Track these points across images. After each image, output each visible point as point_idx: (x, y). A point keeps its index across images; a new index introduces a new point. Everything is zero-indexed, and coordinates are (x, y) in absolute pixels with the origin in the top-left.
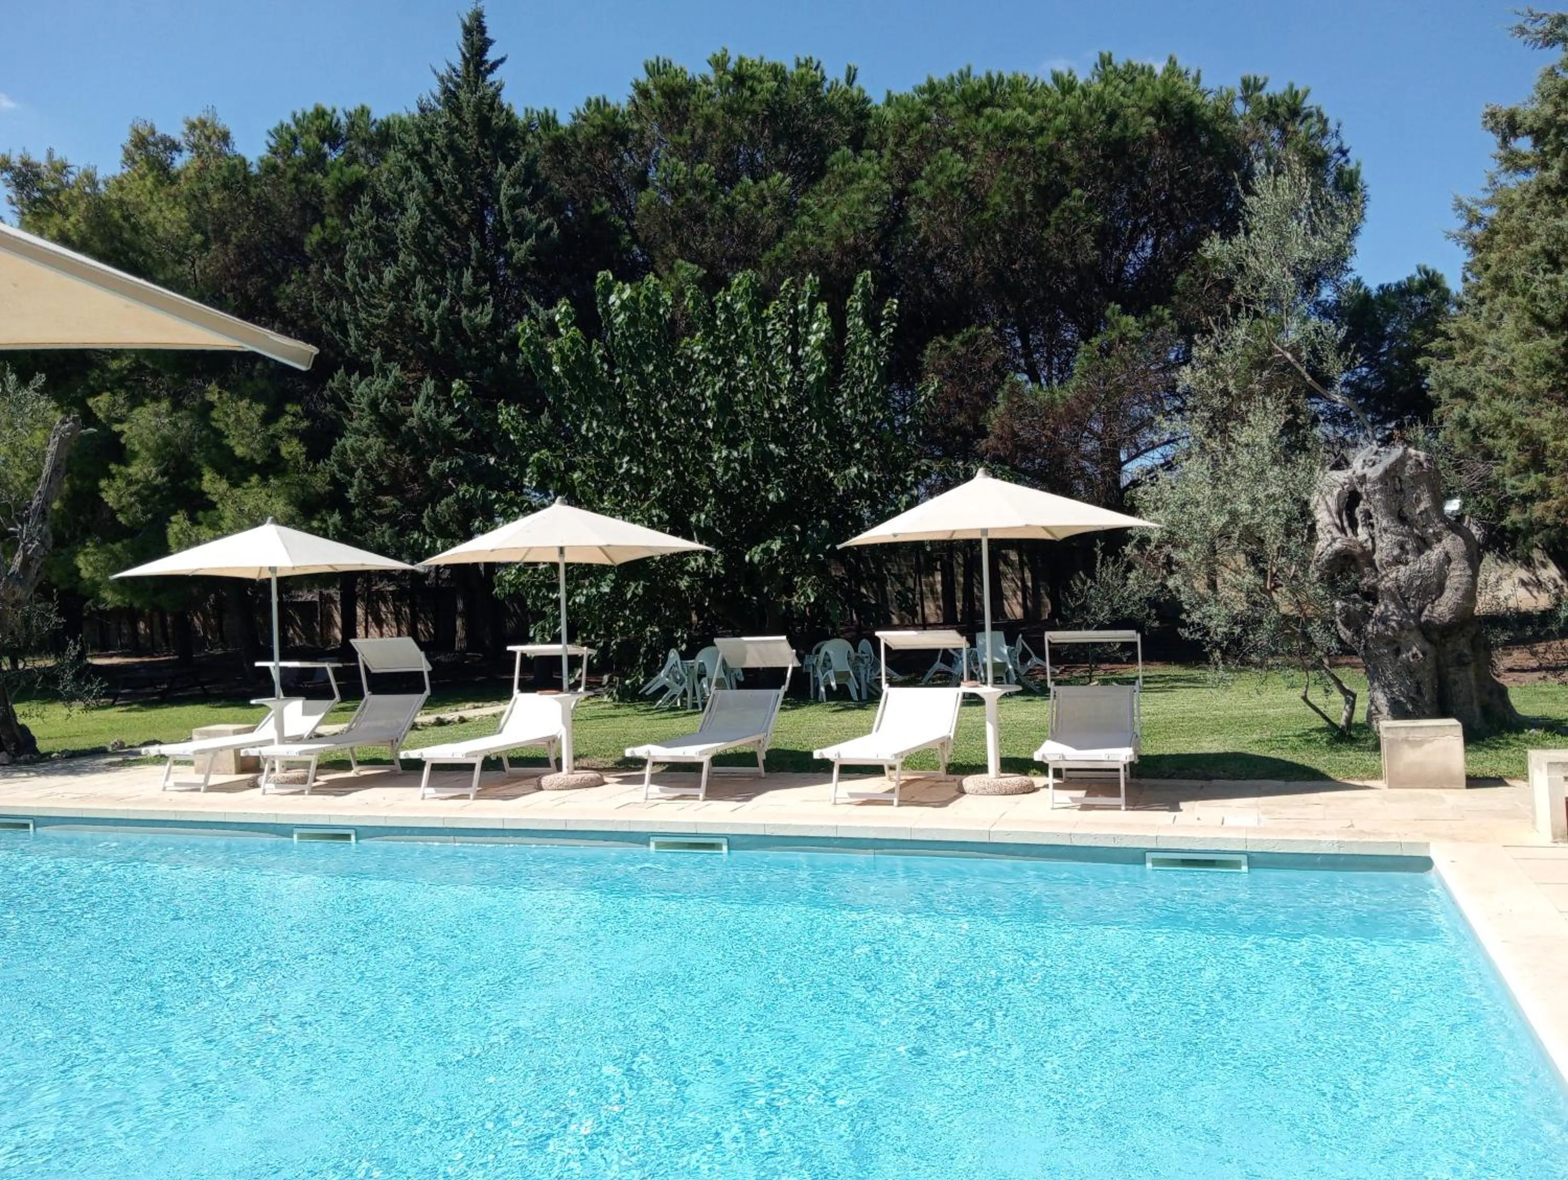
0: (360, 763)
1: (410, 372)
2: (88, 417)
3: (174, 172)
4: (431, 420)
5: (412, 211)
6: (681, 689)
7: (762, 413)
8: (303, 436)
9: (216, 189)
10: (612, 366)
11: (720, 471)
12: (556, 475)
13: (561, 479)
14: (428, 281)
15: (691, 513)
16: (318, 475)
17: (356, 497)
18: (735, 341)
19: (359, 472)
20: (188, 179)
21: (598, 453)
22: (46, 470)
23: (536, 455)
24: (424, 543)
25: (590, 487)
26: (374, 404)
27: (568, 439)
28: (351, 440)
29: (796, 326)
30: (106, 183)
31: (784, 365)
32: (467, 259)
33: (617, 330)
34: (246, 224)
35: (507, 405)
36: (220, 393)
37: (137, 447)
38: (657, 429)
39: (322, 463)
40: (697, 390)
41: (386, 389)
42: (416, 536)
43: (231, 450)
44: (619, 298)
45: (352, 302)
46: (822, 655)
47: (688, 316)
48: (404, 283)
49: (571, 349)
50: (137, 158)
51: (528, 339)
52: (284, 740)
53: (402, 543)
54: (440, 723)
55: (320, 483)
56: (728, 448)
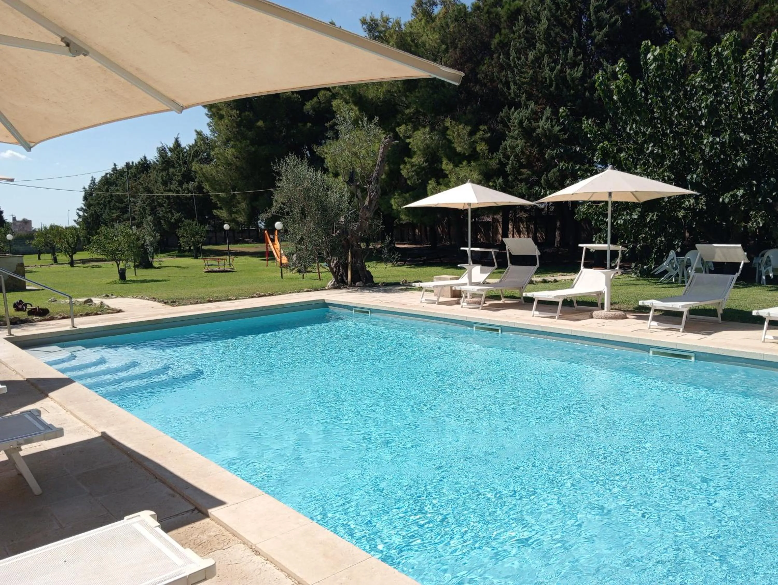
0: (505, 297)
1: (539, 105)
2: (396, 136)
3: (433, 16)
4: (548, 128)
5: (544, 21)
6: (676, 272)
7: (737, 115)
8: (487, 141)
9: (452, 22)
10: (647, 93)
11: (707, 150)
12: (612, 155)
13: (614, 157)
14: (550, 57)
15: (688, 174)
16: (493, 160)
17: (510, 170)
18: (722, 74)
19: (512, 157)
20: (440, 19)
21: (636, 142)
22: (379, 160)
23: (601, 144)
24: (541, 192)
25: (630, 161)
26: (521, 123)
27: (620, 136)
28: (509, 142)
29: (763, 62)
30: (405, 25)
31: (753, 86)
32: (572, 43)
33: (651, 73)
34: (465, 38)
35: (587, 119)
36: (451, 122)
37: (416, 150)
38: (671, 127)
39: (495, 154)
40: (697, 104)
41: (527, 115)
42: (537, 189)
43: (455, 149)
44: (653, 55)
45: (513, 72)
46: (765, 258)
47: (693, 62)
48: (538, 59)
49: (624, 86)
50: (418, 11)
51: (600, 82)
52: (471, 284)
53: (531, 192)
54: (545, 281)
55: (494, 164)
56: (713, 136)
